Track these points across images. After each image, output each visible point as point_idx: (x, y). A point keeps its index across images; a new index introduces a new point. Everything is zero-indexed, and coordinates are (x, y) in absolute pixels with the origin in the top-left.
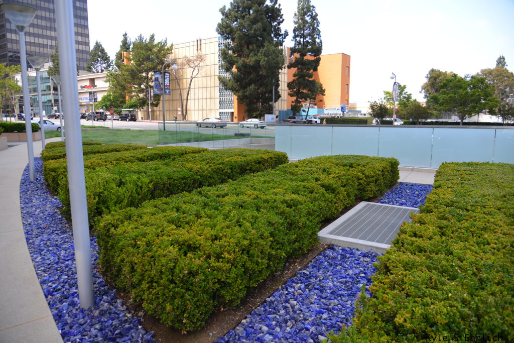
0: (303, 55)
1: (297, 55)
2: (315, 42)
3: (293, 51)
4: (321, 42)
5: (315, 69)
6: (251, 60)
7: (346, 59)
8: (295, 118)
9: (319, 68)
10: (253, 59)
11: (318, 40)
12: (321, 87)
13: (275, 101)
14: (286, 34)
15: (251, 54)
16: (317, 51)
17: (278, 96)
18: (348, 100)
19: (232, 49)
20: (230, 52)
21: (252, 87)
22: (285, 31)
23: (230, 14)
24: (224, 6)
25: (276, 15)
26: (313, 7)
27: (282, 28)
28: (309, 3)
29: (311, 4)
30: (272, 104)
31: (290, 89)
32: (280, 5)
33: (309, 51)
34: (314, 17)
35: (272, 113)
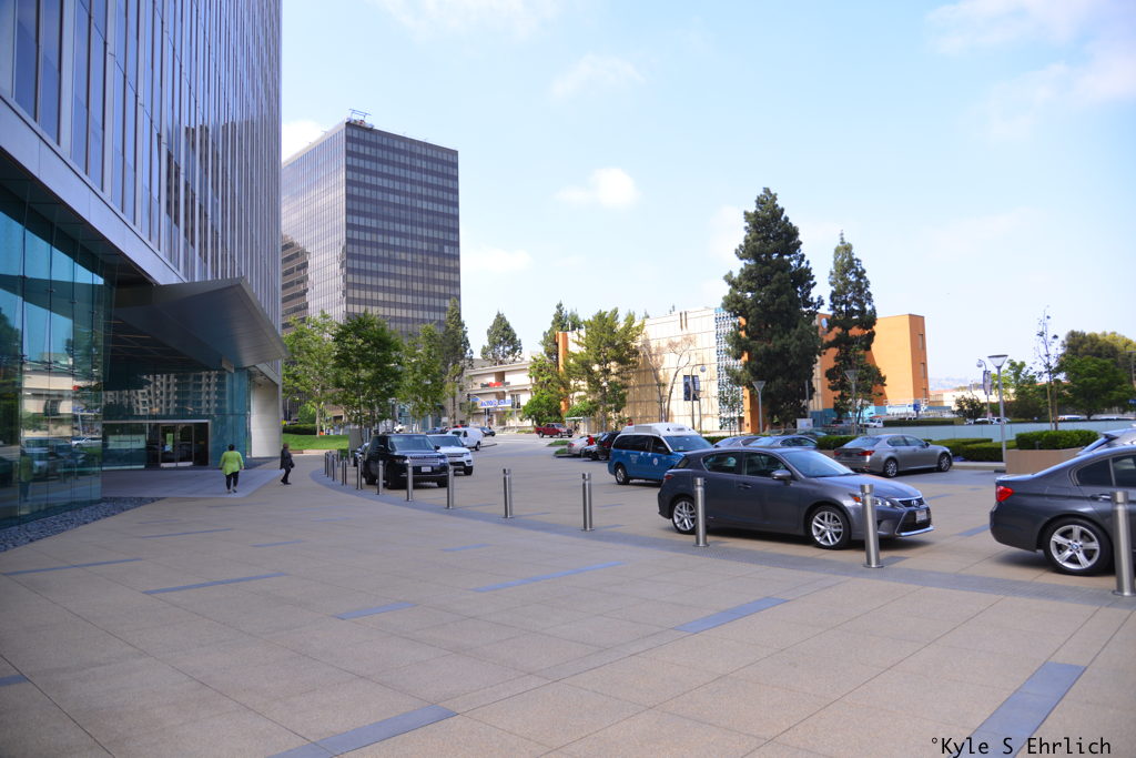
0: (846, 328)
1: (837, 330)
2: (865, 310)
3: (832, 323)
4: (874, 310)
5: (868, 348)
6: (775, 344)
7: (917, 324)
8: (841, 422)
9: (874, 346)
10: (779, 343)
11: (868, 307)
12: (878, 372)
13: (811, 398)
14: (821, 302)
15: (775, 337)
16: (869, 321)
17: (813, 390)
18: (926, 390)
19: (745, 328)
20: (743, 334)
21: (779, 381)
22: (819, 298)
23: (741, 283)
24: (731, 273)
25: (804, 278)
26: (858, 260)
27: (814, 294)
28: (850, 255)
29: (855, 257)
30: (804, 403)
31: (830, 379)
32: (808, 263)
33: (856, 323)
34: (860, 275)
35: (805, 417)
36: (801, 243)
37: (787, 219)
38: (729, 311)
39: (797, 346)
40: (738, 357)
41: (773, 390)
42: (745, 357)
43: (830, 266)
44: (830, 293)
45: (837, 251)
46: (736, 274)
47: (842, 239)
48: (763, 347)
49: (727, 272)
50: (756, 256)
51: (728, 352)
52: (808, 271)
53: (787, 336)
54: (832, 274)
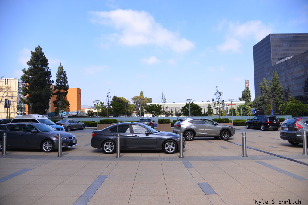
0: (60, 90)
1: (57, 90)
3: (56, 88)
4: (68, 85)
5: (66, 96)
6: (38, 92)
7: (79, 90)
8: (56, 116)
10: (39, 92)
11: (66, 85)
12: (68, 102)
13: (48, 109)
14: (53, 82)
15: (38, 90)
16: (66, 88)
17: (49, 107)
18: (80, 108)
19: (28, 86)
20: (27, 88)
21: (38, 103)
23: (28, 73)
24: (25, 69)
25: (49, 74)
26: (65, 71)
27: (51, 79)
28: (63, 70)
29: (64, 70)
30: (46, 110)
31: (54, 104)
32: (50, 70)
33: (63, 89)
34: (65, 75)
35: (46, 114)
36: (48, 64)
37: (45, 56)
38: (23, 81)
39: (45, 93)
40: (25, 95)
41: (36, 106)
42: (28, 95)
43: (57, 72)
44: (56, 79)
45: (59, 68)
46: (27, 70)
47: (61, 65)
48: (34, 93)
49: (23, 69)
50: (34, 65)
51: (22, 93)
52: (50, 72)
53: (42, 90)
54: (57, 74)
